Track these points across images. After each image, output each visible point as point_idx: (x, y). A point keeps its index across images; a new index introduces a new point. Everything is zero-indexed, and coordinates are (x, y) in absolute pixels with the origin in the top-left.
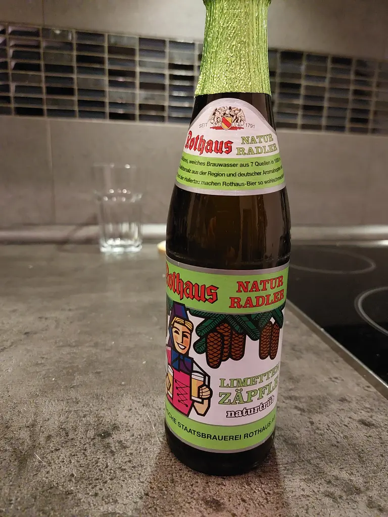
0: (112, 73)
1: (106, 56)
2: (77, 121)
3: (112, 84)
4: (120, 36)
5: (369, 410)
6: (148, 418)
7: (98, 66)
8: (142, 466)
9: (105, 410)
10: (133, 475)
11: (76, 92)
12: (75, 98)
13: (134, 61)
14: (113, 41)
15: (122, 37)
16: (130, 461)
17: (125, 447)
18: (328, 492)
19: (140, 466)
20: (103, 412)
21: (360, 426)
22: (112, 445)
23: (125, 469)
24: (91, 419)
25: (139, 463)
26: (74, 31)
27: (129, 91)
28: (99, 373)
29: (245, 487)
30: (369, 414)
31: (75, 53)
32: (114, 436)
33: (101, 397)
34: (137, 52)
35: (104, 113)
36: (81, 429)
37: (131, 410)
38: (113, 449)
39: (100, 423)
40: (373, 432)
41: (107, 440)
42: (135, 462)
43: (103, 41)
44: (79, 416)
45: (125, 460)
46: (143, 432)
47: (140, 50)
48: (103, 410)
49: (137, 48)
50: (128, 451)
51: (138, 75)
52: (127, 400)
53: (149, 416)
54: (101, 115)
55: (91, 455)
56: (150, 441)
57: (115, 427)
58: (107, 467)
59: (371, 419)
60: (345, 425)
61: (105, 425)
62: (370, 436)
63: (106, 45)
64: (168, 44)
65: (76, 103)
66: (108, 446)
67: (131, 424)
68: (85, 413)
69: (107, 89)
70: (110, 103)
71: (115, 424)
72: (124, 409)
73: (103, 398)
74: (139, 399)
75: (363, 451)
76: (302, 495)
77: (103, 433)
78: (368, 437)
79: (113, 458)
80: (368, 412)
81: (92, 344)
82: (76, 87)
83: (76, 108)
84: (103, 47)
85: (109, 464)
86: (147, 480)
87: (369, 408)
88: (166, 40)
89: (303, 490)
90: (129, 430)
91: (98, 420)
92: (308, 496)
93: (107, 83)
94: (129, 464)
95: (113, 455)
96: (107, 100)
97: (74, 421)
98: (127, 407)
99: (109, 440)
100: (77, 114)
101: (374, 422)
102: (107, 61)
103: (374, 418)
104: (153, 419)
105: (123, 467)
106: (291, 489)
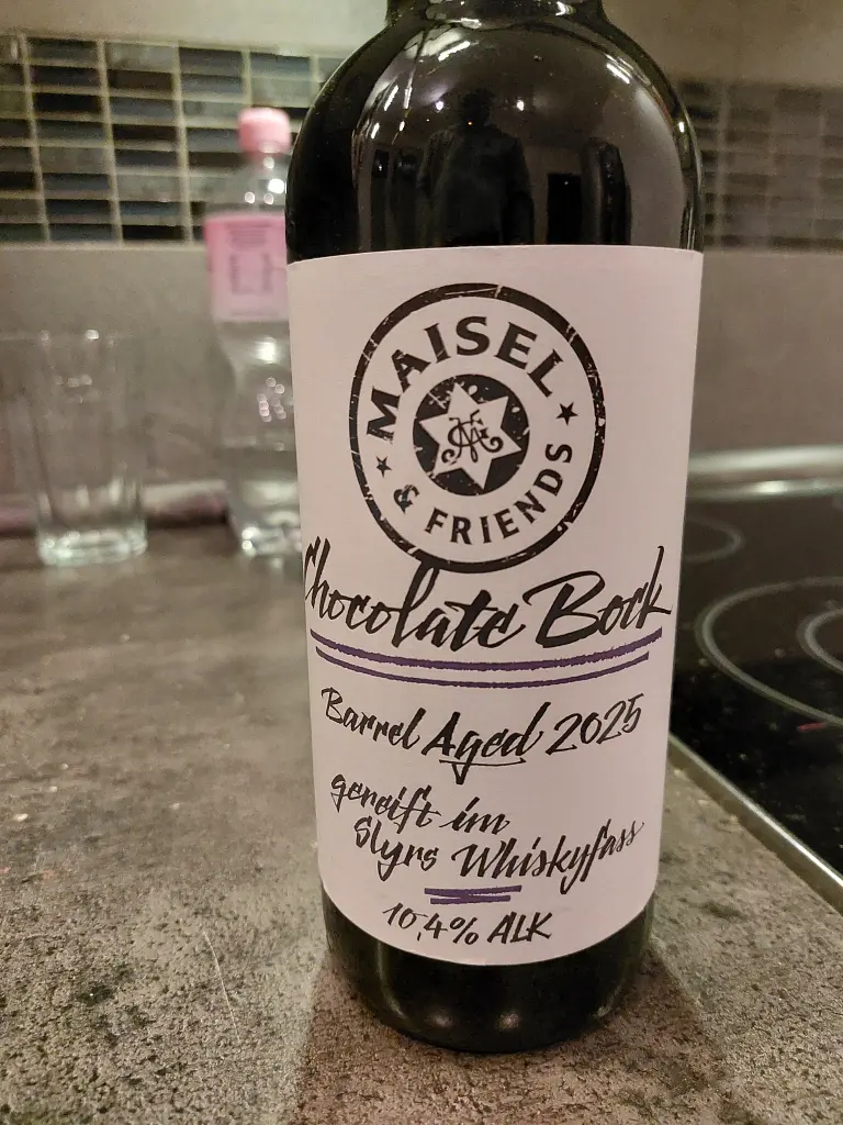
0: (121, 132)
1: (104, 93)
2: (49, 248)
3: (124, 158)
4: (133, 47)
5: (727, 878)
6: (206, 944)
7: (85, 118)
8: (182, 1067)
9: (103, 931)
10: (159, 1093)
11: (41, 183)
12: (40, 196)
13: (170, 103)
14: (117, 56)
15: (138, 46)
16: (152, 1059)
17: (143, 1023)
18: (630, 1091)
19: (177, 1067)
20: (97, 937)
21: (705, 919)
22: (112, 1021)
23: (139, 1080)
24: (66, 958)
25: (175, 1061)
26: (23, 37)
27: (166, 173)
28: (93, 841)
29: (430, 1098)
30: (728, 888)
31: (29, 90)
32: (119, 996)
33: (93, 901)
34: (178, 83)
35: (109, 227)
36: (39, 987)
37: (164, 926)
38: (114, 1030)
39: (89, 966)
40: (735, 931)
41: (101, 1009)
42: (166, 1057)
43: (95, 59)
44: (36, 952)
45: (142, 1057)
46: (192, 980)
47: (184, 77)
48: (98, 931)
49: (176, 71)
50: (151, 1032)
51: (183, 136)
52: (157, 903)
53: (207, 939)
54: (103, 231)
55: (58, 1052)
56: (206, 1001)
57: (124, 973)
58: (95, 1077)
59: (729, 898)
60: (672, 920)
61: (100, 971)
62: (730, 942)
63: (102, 67)
64: (247, 62)
65: (43, 208)
66: (103, 1022)
67: (161, 962)
68: (51, 945)
69: (114, 171)
70: (123, 204)
71: (124, 966)
72: (149, 925)
73: (100, 902)
74: (188, 897)
75: (711, 979)
76: (568, 1106)
77: (92, 992)
78: (723, 944)
79: (110, 1054)
80: (725, 883)
81: (83, 770)
82: (38, 169)
83: (43, 219)
84: (94, 72)
85: (100, 1071)
86: (193, 1103)
87: (726, 874)
88: (243, 51)
89: (570, 1093)
90: (157, 979)
91: (84, 958)
92: (582, 1107)
93: (111, 156)
94: (149, 1066)
95: (114, 1045)
96: (115, 198)
97: (24, 967)
98: (155, 922)
99: (107, 1008)
100: (47, 232)
101: (738, 907)
102: (107, 106)
103: (739, 896)
104: (217, 945)
105: (135, 1077)
106: (542, 1093)
